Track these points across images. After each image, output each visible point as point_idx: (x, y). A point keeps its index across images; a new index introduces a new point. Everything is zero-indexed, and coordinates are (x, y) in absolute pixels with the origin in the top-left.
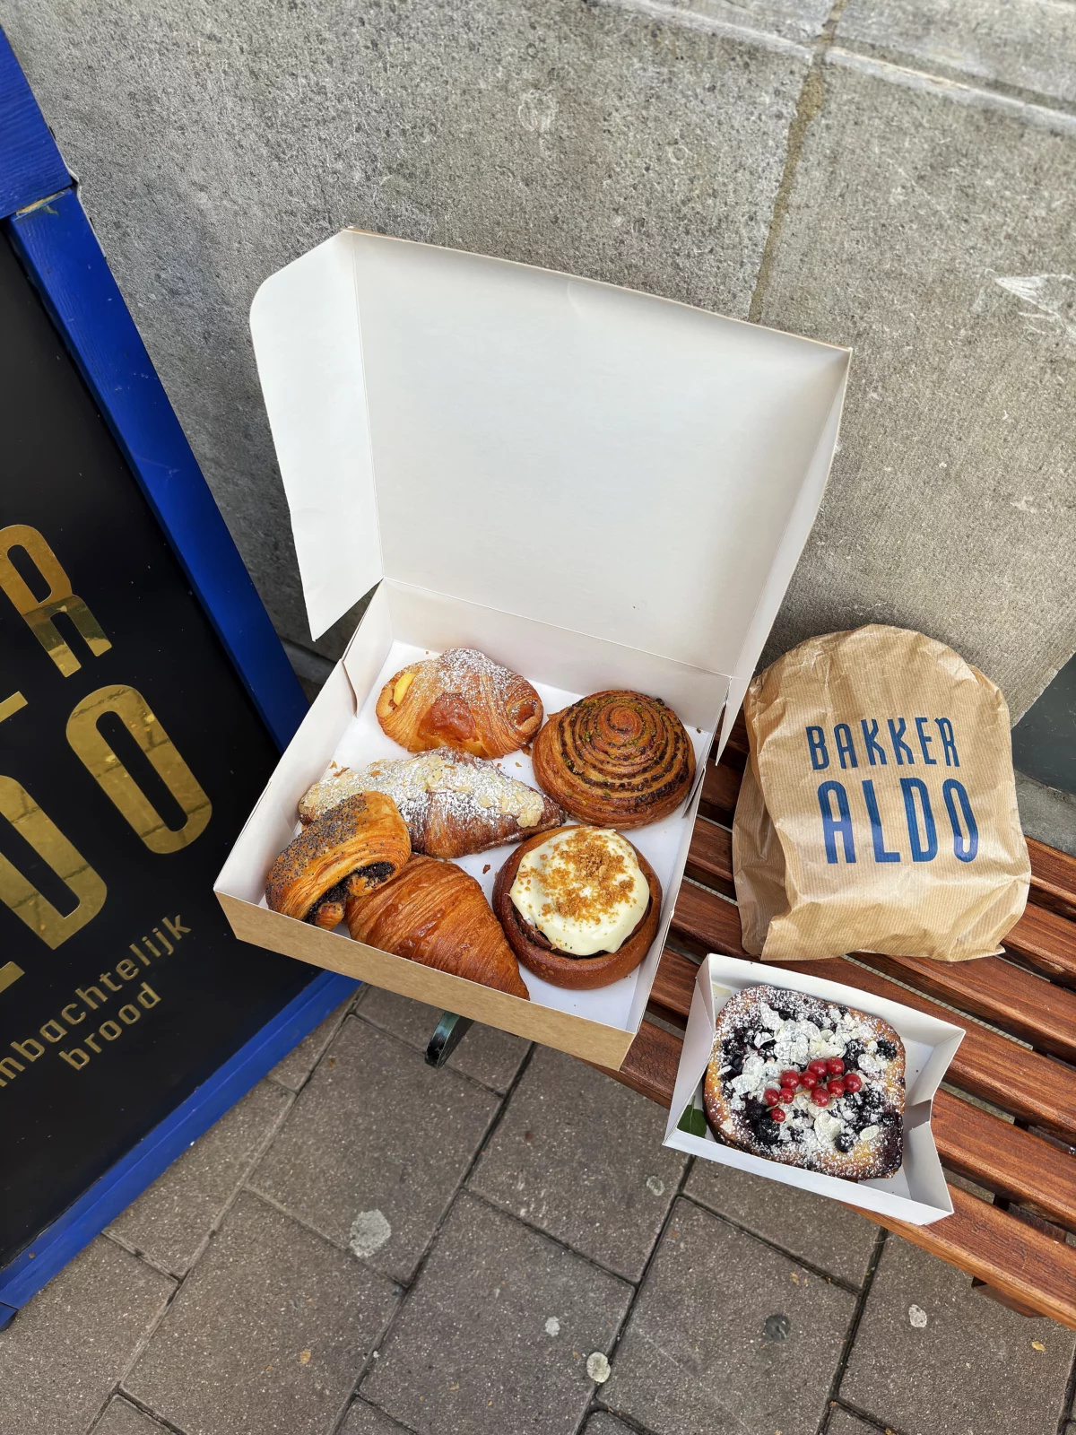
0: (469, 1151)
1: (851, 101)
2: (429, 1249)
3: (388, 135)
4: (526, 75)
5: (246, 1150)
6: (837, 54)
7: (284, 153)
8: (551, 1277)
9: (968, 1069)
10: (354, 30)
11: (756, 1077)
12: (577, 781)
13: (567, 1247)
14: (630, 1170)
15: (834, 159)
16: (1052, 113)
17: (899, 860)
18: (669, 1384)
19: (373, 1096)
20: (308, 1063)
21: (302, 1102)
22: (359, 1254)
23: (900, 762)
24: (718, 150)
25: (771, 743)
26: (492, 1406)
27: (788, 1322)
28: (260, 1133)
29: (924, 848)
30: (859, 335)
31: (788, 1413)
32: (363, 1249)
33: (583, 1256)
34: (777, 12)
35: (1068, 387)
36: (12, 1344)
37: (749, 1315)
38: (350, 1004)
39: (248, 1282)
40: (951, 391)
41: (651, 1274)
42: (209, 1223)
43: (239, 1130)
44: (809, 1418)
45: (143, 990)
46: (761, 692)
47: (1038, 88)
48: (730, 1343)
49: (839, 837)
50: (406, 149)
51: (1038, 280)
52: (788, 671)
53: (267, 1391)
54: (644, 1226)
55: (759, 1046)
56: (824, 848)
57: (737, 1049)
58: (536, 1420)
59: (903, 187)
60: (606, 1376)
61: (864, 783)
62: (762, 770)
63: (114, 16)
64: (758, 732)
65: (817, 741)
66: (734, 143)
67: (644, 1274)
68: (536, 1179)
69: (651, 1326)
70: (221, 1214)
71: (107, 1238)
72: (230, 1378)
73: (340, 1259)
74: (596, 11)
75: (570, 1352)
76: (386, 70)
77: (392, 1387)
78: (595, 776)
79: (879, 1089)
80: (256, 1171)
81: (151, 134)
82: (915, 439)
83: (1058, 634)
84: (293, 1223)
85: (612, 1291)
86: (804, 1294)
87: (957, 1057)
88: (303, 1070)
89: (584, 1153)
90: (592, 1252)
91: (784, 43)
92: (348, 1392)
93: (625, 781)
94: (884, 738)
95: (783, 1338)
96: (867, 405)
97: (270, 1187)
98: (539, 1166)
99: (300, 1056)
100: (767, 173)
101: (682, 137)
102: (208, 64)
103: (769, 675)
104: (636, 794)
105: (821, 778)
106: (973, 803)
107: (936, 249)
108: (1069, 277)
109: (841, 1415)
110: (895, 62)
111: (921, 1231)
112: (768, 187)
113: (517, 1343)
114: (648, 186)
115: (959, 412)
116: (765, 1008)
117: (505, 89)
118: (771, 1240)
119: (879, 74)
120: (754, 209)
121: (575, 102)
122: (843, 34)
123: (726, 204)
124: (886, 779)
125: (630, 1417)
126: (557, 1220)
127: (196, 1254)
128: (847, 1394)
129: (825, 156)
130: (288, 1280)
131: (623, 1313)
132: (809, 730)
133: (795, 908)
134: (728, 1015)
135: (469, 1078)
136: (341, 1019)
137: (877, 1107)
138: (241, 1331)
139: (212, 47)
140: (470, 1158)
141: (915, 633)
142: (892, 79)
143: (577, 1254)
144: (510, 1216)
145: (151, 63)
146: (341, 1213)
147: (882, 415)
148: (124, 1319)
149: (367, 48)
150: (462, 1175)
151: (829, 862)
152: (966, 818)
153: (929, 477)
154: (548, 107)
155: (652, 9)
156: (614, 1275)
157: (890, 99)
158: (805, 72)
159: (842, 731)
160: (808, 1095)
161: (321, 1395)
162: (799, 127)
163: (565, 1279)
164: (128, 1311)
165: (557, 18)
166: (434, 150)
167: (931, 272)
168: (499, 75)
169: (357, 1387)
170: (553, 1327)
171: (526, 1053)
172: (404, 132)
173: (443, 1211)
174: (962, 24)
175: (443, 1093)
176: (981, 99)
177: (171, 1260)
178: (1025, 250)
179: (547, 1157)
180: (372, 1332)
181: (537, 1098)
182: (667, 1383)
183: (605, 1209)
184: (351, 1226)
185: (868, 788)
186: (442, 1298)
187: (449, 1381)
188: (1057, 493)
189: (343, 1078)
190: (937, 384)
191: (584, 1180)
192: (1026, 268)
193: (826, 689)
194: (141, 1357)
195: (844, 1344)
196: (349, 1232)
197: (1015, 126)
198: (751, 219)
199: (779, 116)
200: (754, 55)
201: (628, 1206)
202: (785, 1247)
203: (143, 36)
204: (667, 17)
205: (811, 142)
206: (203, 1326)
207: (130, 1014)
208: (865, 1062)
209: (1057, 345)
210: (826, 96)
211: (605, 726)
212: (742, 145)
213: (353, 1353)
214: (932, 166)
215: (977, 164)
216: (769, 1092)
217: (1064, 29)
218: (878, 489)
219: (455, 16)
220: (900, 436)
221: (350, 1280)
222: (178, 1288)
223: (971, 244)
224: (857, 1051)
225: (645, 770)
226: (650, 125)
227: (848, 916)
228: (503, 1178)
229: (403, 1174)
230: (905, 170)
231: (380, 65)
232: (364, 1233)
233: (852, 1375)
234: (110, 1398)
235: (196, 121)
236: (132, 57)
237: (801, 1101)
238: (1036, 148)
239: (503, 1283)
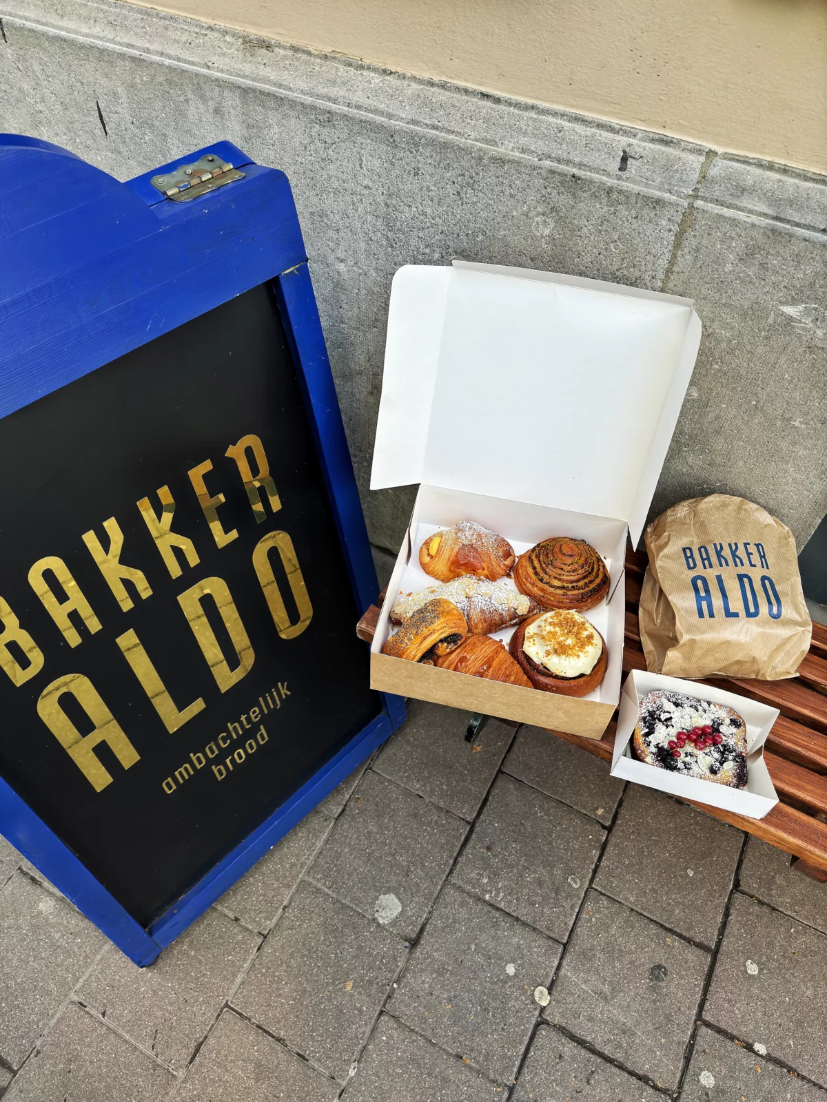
0: (451, 857)
1: (706, 224)
2: (427, 919)
3: (458, 236)
4: (539, 209)
5: (304, 855)
6: (699, 203)
7: (396, 244)
8: (508, 938)
9: (781, 741)
10: (449, 186)
11: (662, 736)
12: (546, 587)
13: (517, 919)
14: (557, 871)
15: (697, 250)
16: (804, 231)
17: (738, 616)
18: (589, 1008)
19: (386, 821)
20: (342, 799)
21: (339, 825)
22: (381, 922)
23: (736, 565)
24: (637, 246)
25: (663, 556)
26: (473, 1019)
27: (665, 969)
28: (314, 844)
29: (752, 610)
30: (708, 335)
31: (668, 1028)
32: (384, 918)
33: (528, 925)
34: (669, 184)
35: (818, 360)
36: (156, 975)
37: (640, 964)
38: (368, 763)
39: (309, 938)
40: (758, 363)
41: (574, 937)
42: (283, 901)
43: (299, 842)
44: (683, 1031)
45: (260, 730)
46: (654, 531)
47: (796, 220)
48: (628, 983)
49: (704, 604)
50: (467, 243)
51: (801, 307)
52: (669, 519)
53: (325, 1007)
54: (568, 907)
55: (663, 719)
56: (697, 611)
57: (651, 720)
58: (502, 1029)
59: (732, 264)
60: (548, 1002)
61: (717, 576)
62: (658, 570)
63: (312, 175)
64: (654, 551)
65: (689, 555)
66: (646, 242)
67: (569, 937)
68: (495, 876)
69: (575, 970)
70: (290, 895)
71: (216, 909)
72: (300, 999)
73: (369, 924)
74: (579, 182)
75: (523, 986)
76: (462, 205)
77: (406, 1006)
78: (556, 583)
79: (733, 743)
80: (311, 868)
81: (318, 233)
82: (739, 389)
83: (821, 497)
84: (337, 901)
85: (549, 948)
86: (676, 952)
87: (771, 732)
88: (339, 804)
89: (525, 860)
90: (534, 923)
91: (673, 198)
92: (378, 1009)
93: (574, 584)
94: (726, 553)
95: (663, 979)
96: (713, 372)
97: (321, 878)
98: (496, 868)
99: (337, 796)
100: (662, 256)
101: (619, 239)
102: (361, 200)
103: (658, 521)
104: (581, 591)
105: (693, 574)
106: (777, 588)
107: (749, 293)
108: (816, 306)
109: (703, 1030)
110: (728, 207)
111: (760, 823)
112: (663, 263)
113: (488, 979)
114: (599, 262)
115: (762, 374)
116: (665, 701)
117: (527, 215)
118: (652, 917)
119: (720, 213)
120: (655, 273)
121: (564, 222)
122: (703, 195)
123: (640, 271)
124: (729, 575)
125: (564, 1028)
126: (510, 902)
127: (275, 920)
128: (707, 1016)
129: (693, 249)
130: (335, 937)
131: (557, 963)
132: (684, 549)
133: (681, 642)
134: (644, 704)
135: (448, 812)
136: (362, 772)
137: (732, 752)
138: (306, 969)
139: (366, 192)
140: (451, 862)
141: (741, 499)
142: (727, 215)
143: (524, 924)
144: (479, 899)
145: (327, 198)
146: (368, 896)
147: (720, 377)
148: (229, 960)
149: (454, 194)
150: (447, 873)
151: (700, 617)
152: (774, 596)
153: (746, 410)
154: (549, 224)
155: (607, 181)
156: (550, 938)
157: (726, 224)
158: (684, 211)
159: (703, 550)
160: (693, 745)
161: (360, 1011)
162: (679, 236)
163: (517, 940)
164: (232, 955)
165: (559, 184)
166: (483, 244)
167: (746, 304)
168: (524, 209)
169: (384, 1006)
170: (511, 969)
171: (485, 796)
172: (467, 234)
173: (435, 895)
174: (759, 191)
175: (431, 820)
176: (768, 224)
177: (259, 923)
178: (793, 293)
179: (502, 862)
180: (393, 971)
181: (493, 825)
182: (588, 1007)
183: (541, 896)
184: (375, 904)
185: (719, 579)
186: (437, 950)
187: (444, 1003)
188: (815, 416)
189: (366, 810)
190: (750, 360)
191: (527, 877)
192: (794, 302)
193: (692, 528)
194: (241, 985)
195: (704, 984)
196: (374, 907)
197: (787, 237)
198: (653, 278)
199: (670, 230)
200: (659, 203)
201: (556, 893)
202: (661, 922)
203: (326, 185)
204: (616, 186)
205: (686, 243)
206: (281, 965)
207: (251, 747)
208: (723, 729)
209: (812, 339)
210: (694, 222)
211: (560, 555)
212: (650, 243)
213: (380, 984)
214: (746, 254)
215: (769, 253)
216: (670, 742)
217: (808, 194)
218: (718, 417)
219: (505, 182)
220: (730, 387)
221: (376, 938)
222: (263, 941)
223: (766, 290)
224: (719, 723)
225: (584, 578)
226: (602, 233)
227: (712, 648)
228: (473, 875)
229: (408, 872)
230: (733, 255)
231: (460, 202)
232: (384, 908)
233: (710, 1004)
234: (221, 1011)
235: (348, 227)
236: (317, 195)
237: (689, 748)
238: (796, 247)
239: (477, 941)
